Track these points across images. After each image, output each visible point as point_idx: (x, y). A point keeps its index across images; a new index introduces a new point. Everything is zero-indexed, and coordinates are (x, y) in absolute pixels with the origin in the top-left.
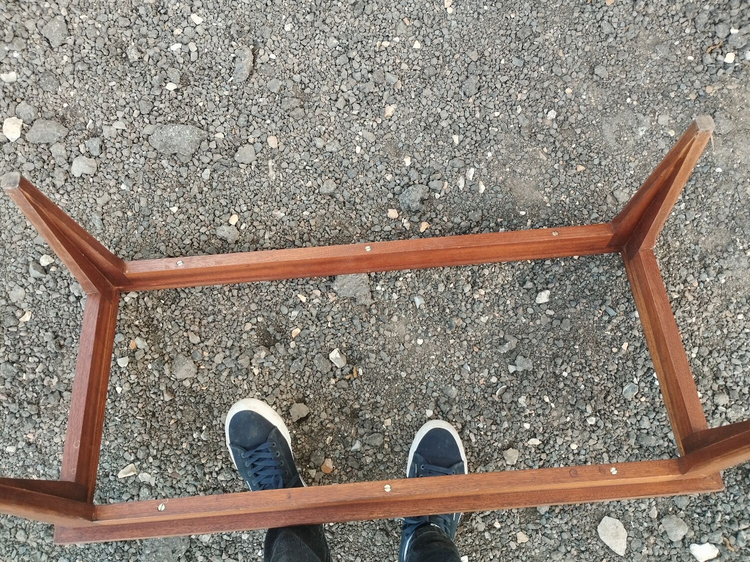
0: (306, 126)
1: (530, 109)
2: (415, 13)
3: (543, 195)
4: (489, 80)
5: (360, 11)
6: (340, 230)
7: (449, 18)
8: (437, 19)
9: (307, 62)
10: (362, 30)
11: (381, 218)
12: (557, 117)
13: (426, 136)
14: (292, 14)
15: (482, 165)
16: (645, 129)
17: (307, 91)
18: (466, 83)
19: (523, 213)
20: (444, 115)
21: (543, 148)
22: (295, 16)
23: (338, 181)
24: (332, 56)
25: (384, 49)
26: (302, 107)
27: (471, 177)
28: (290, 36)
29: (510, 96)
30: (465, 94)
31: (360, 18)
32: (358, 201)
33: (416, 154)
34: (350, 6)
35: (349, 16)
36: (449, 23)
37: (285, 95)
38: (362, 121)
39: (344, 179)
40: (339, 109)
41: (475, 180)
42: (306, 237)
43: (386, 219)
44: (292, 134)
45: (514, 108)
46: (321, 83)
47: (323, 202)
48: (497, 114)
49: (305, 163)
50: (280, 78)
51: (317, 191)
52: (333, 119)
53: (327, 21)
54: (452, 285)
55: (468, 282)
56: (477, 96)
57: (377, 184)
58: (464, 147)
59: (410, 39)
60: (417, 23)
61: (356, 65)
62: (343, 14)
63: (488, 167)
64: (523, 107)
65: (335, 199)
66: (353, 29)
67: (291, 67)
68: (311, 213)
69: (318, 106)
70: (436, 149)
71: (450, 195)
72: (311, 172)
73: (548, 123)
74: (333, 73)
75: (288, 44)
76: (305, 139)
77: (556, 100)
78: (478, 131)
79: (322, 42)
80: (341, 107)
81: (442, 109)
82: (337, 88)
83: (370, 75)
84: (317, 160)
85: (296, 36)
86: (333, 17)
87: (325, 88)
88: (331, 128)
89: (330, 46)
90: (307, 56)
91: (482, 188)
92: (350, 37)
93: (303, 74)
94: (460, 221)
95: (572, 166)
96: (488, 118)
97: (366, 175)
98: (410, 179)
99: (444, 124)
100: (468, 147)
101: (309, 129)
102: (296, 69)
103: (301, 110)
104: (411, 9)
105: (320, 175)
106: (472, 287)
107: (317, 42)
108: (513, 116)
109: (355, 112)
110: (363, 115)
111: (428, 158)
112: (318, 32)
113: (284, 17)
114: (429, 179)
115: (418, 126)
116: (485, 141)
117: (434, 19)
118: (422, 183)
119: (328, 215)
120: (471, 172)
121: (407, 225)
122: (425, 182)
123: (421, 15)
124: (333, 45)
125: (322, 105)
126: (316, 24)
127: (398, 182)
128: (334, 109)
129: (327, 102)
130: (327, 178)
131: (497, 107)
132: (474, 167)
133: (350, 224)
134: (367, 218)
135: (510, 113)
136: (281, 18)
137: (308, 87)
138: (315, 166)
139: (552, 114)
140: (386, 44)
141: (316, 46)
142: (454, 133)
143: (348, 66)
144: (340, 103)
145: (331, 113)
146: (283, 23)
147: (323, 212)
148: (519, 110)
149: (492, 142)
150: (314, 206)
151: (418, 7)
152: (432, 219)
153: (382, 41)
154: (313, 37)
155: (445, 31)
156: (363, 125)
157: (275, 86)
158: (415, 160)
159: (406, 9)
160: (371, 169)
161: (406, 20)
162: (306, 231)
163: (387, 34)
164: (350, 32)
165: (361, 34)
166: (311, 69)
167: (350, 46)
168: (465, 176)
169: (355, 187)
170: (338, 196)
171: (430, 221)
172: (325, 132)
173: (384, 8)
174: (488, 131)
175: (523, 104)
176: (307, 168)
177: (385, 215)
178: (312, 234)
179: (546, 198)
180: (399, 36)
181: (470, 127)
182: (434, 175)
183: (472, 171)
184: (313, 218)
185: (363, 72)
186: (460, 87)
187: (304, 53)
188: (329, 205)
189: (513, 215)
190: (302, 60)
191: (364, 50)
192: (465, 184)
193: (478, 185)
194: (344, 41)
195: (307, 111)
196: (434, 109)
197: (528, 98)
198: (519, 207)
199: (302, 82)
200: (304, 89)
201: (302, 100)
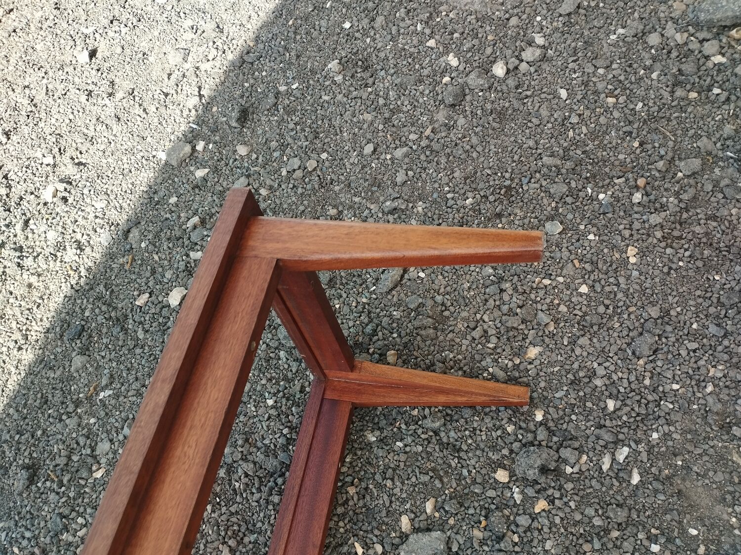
0: (432, 349)
1: (726, 391)
2: (589, 256)
3: (730, 514)
4: (670, 343)
6: (432, 477)
7: (630, 267)
8: (614, 266)
9: (455, 286)
11: (487, 477)
13: (571, 391)
15: (641, 447)
17: (446, 313)
18: (638, 341)
19: (694, 532)
20: (601, 371)
23: (448, 418)
24: (483, 284)
25: (542, 286)
26: (435, 328)
27: (622, 459)
29: (699, 368)
30: (634, 353)
32: (464, 447)
33: (551, 410)
36: (629, 272)
37: (421, 313)
38: (496, 357)
39: (455, 417)
40: (474, 339)
41: (627, 465)
42: (390, 472)
43: (492, 481)
44: (415, 353)
45: (703, 384)
46: (462, 308)
47: (423, 436)
48: (675, 387)
50: (422, 295)
51: (420, 423)
52: (464, 347)
56: (651, 358)
57: (493, 433)
58: (620, 418)
59: (577, 281)
60: (588, 267)
61: (506, 297)
63: (649, 452)
64: (715, 386)
65: (438, 438)
67: (437, 288)
68: (406, 446)
69: (452, 331)
70: (581, 410)
71: (587, 474)
74: (479, 301)
76: (427, 361)
78: (643, 401)
79: (477, 270)
80: (477, 337)
81: (599, 364)
82: (479, 316)
83: (518, 310)
87: (464, 314)
88: (460, 357)
89: (484, 274)
90: (456, 280)
91: (636, 479)
92: (508, 268)
93: (447, 297)
94: (593, 513)
96: (661, 389)
97: (483, 419)
98: (535, 438)
99: (598, 382)
100: (625, 418)
101: (436, 352)
102: (442, 290)
103: (431, 331)
104: (585, 252)
107: (472, 268)
108: (700, 395)
109: (491, 346)
110: (499, 350)
111: (567, 419)
114: (561, 445)
115: (564, 378)
116: (651, 417)
117: (611, 266)
118: (551, 448)
119: (423, 455)
120: (623, 453)
121: (518, 497)
122: (555, 447)
123: (595, 258)
124: (487, 274)
125: (456, 330)
127: (520, 437)
128: (469, 337)
129: (463, 329)
130: (437, 410)
131: (677, 378)
132: (630, 446)
133: (446, 473)
134: (469, 472)
135: (696, 389)
137: (449, 310)
140: (547, 282)
141: (469, 273)
142: (610, 397)
143: (497, 297)
144: (477, 334)
145: (464, 341)
147: (420, 449)
148: (710, 388)
149: (662, 421)
150: (409, 440)
151: (593, 251)
152: (555, 498)
153: (544, 278)
155: (622, 280)
156: (496, 361)
157: (413, 302)
158: (549, 417)
159: (579, 251)
160: (491, 414)
161: (576, 262)
162: (392, 465)
163: (550, 272)
165: (521, 268)
166: (456, 293)
167: (506, 278)
168: (613, 454)
169: (466, 429)
170: (442, 434)
171: (552, 502)
172: (451, 360)
173: (554, 247)
174: (659, 405)
175: (716, 382)
177: (493, 475)
178: (398, 472)
179: (734, 520)
180: (564, 277)
181: (633, 393)
182: (570, 442)
183: (626, 450)
184: (406, 453)
185: (511, 306)
186: (629, 344)
187: (454, 277)
188: (429, 442)
189: (676, 530)
190: (451, 283)
191: (519, 284)
192: (611, 465)
193: (631, 472)
194: (501, 272)
195: (439, 334)
196: (590, 363)
197: (725, 376)
198: (688, 522)
199: (443, 304)
200: (443, 311)
201: (437, 322)
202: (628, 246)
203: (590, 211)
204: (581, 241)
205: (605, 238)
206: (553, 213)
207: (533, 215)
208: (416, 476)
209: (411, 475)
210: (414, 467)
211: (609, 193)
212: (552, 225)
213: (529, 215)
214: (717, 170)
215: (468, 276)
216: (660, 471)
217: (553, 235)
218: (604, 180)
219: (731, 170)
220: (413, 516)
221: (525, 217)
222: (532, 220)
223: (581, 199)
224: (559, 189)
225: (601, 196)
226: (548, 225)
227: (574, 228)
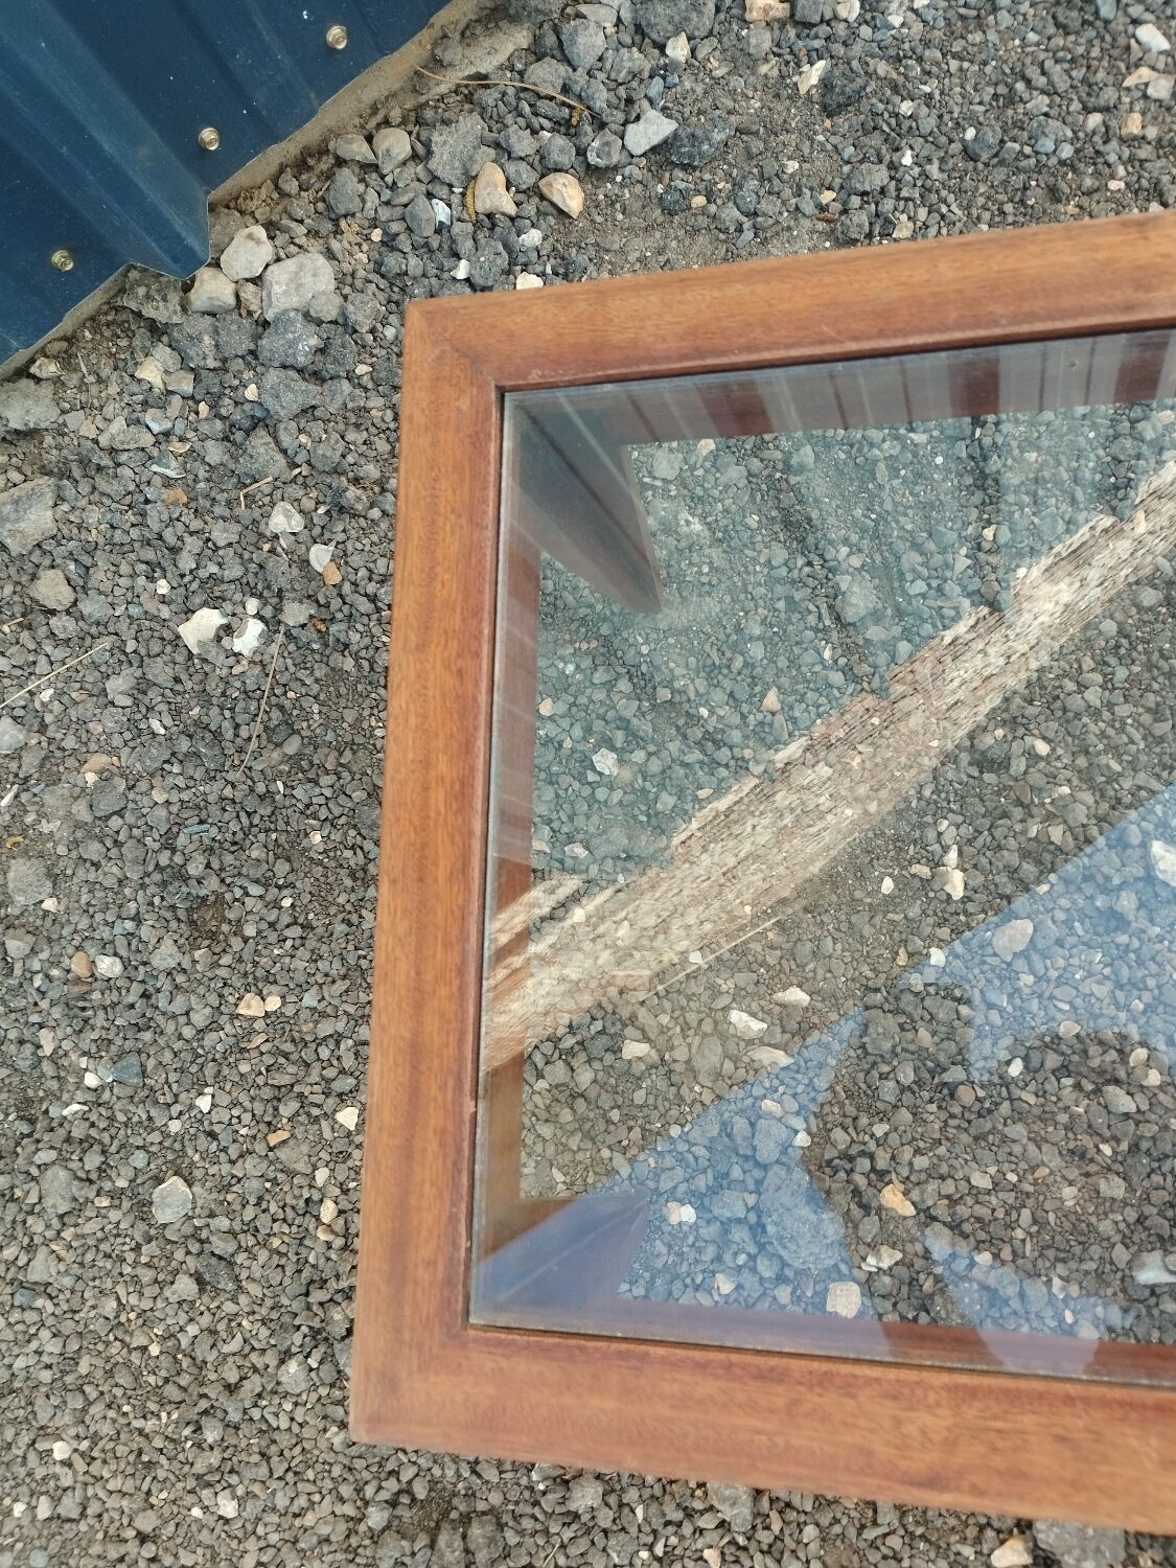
0: (527, 1524)
1: (580, 821)
2: (258, 1108)
5: (222, 1267)
7: (290, 1011)
8: (288, 1047)
9: (336, 1471)
10: (276, 1277)
12: (613, 749)
13: (611, 1140)
14: (191, 1483)
15: (727, 985)
16: (684, 515)
17: (420, 1491)
19: (888, 885)
20: (557, 1072)
21: (696, 799)
22: (198, 1477)
24: (332, 1386)
25: (341, 1221)
26: (466, 1520)
27: (757, 1026)
28: (252, 1508)
31: (244, 1276)
33: (666, 1184)
34: (205, 1299)
35: (229, 1307)
36: (304, 1015)
41: (769, 1013)
45: (569, 863)
47: (776, 1527)
49: (644, 1554)
51: (741, 1540)
53: (233, 1377)
54: (1106, 1149)
55: (1098, 1091)
58: (663, 1030)
59: (327, 1134)
60: (288, 1109)
62: (221, 1327)
63: (734, 969)
64: (570, 840)
66: (269, 1303)
67: (342, 1527)
70: (655, 1115)
71: (804, 1099)
72: (673, 1540)
73: (627, 774)
75: (274, 1518)
76: (568, 1534)
77: (568, 744)
79: (288, 1406)
81: (540, 1075)
84: (639, 1511)
85: (256, 1488)
86: (226, 1356)
89: (303, 1386)
90: (319, 1467)
91: (797, 996)
92: (286, 1319)
93: (369, 1491)
94: (892, 1084)
95: (762, 724)
98: (739, 1221)
99: (585, 1077)
100: (665, 1019)
101: (537, 1511)
102: (349, 1510)
103: (477, 1532)
104: (247, 1118)
105: (689, 1514)
106: (1117, 1082)
107: (284, 1423)
111: (682, 1147)
112: (256, 1414)
113: (196, 1512)
114: (746, 1158)
115: (580, 1156)
117: (286, 1056)
118: (759, 1183)
119: (825, 1520)
120: (742, 1020)
121: (888, 1258)
122: (757, 1173)
123: (267, 1093)
124: (302, 1375)
126: (235, 1416)
127: (742, 1259)
130: (699, 1493)
132: (726, 1009)
136: (197, 1520)
137: (410, 1483)
138: (657, 1523)
139: (606, 762)
140: (328, 1211)
141: (296, 1429)
142: (616, 1050)
146: (210, 1520)
147: (810, 1532)
148: (578, 850)
151: (244, 1098)
152: (873, 1169)
153: (317, 1218)
154: (265, 1432)
155: (326, 1028)
158: (683, 1187)
159: (243, 1131)
161: (273, 1139)
163: (302, 1203)
164: (274, 1315)
165: (287, 1281)
166: (359, 1464)
167: (316, 1324)
168: (751, 1042)
171: (880, 1177)
173: (230, 1197)
175: (563, 838)
176: (659, 1550)
180: (315, 1168)
182: (739, 1140)
183: (737, 1017)
187: (310, 1474)
188: (788, 1505)
189: (891, 916)
190: (329, 1484)
191: (333, 1284)
192: (776, 1046)
193: (783, 1006)
194: (297, 1338)
195: (481, 1506)
196: (536, 1098)
197: (549, 822)
198: (869, 894)
199: (393, 1503)
200: (414, 1499)
201: (445, 1515)
202: (234, 1017)
203: (132, 1108)
204: (217, 1128)
205: (210, 1069)
206: (126, 1204)
207: (130, 1257)
208: (885, 1535)
209: (884, 1550)
210: (862, 1545)
211: (84, 1062)
212: (165, 1205)
213: (127, 1270)
214: (45, 827)
215: (307, 1433)
216: (772, 948)
217: (194, 1202)
218: (43, 1075)
219: (49, 799)
220: (990, 1533)
221: (135, 1279)
222: (144, 1260)
223: (93, 1132)
224: (58, 1189)
225: (91, 1080)
226: (162, 1215)
227: (177, 1146)
